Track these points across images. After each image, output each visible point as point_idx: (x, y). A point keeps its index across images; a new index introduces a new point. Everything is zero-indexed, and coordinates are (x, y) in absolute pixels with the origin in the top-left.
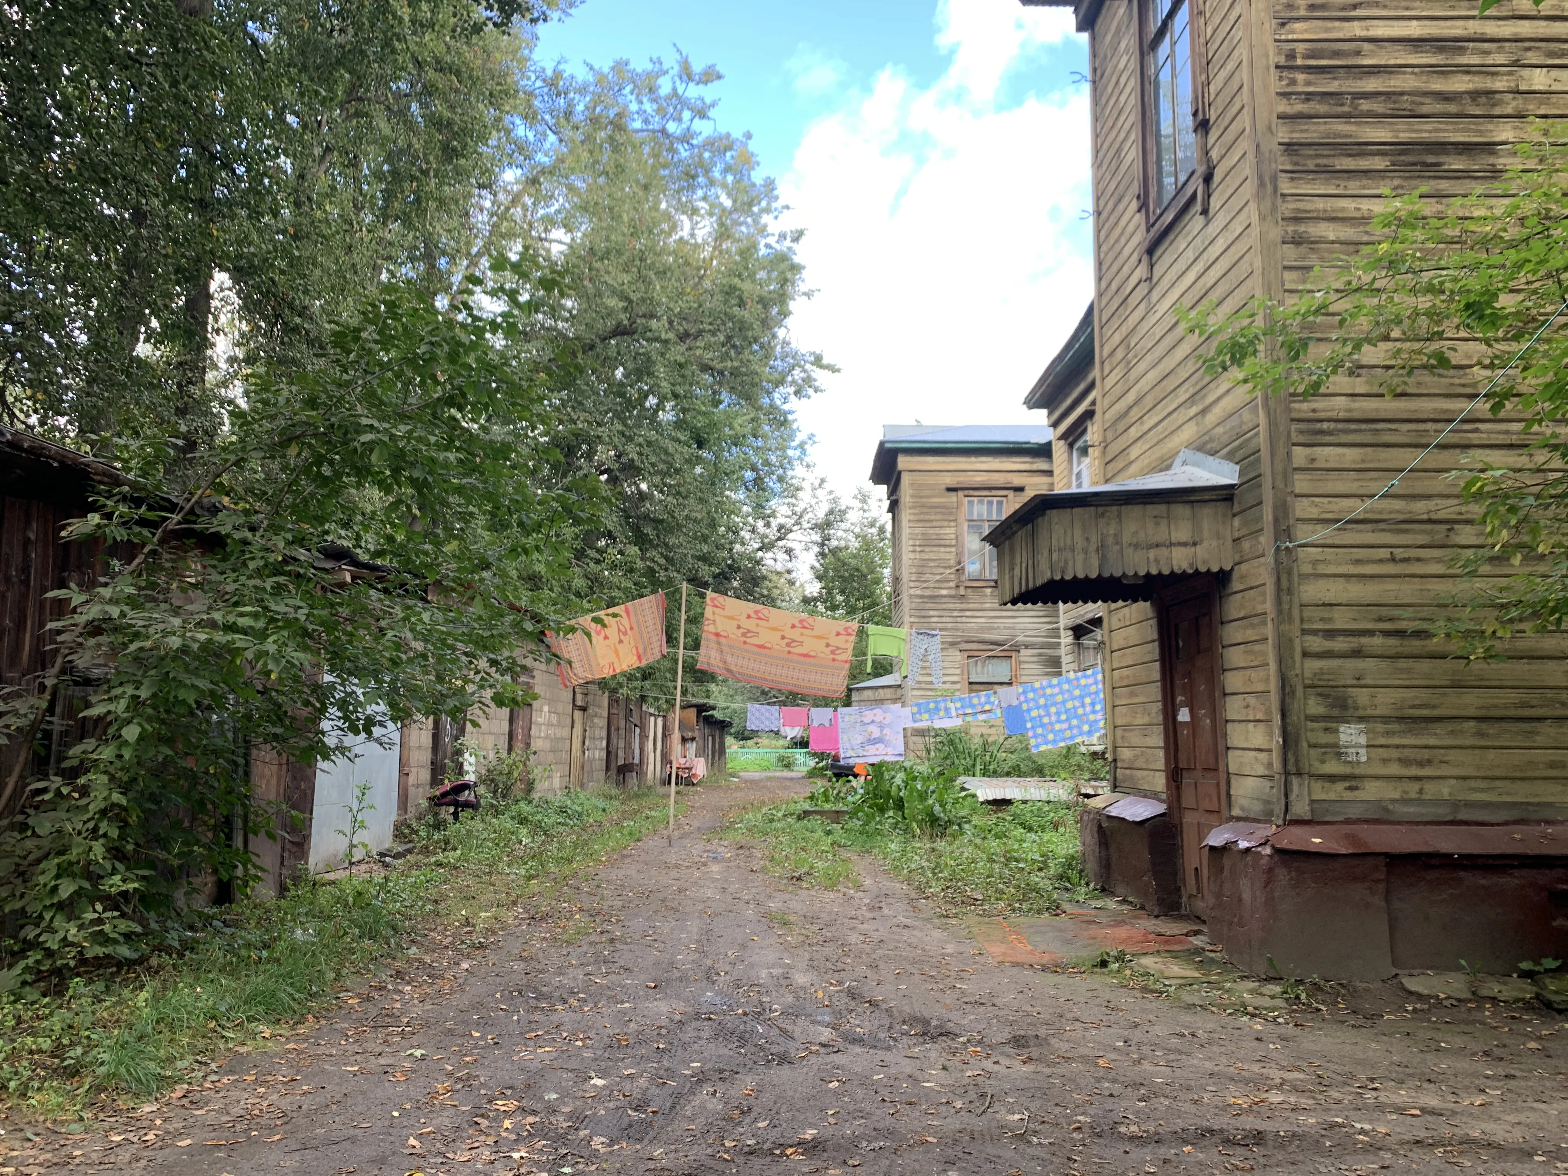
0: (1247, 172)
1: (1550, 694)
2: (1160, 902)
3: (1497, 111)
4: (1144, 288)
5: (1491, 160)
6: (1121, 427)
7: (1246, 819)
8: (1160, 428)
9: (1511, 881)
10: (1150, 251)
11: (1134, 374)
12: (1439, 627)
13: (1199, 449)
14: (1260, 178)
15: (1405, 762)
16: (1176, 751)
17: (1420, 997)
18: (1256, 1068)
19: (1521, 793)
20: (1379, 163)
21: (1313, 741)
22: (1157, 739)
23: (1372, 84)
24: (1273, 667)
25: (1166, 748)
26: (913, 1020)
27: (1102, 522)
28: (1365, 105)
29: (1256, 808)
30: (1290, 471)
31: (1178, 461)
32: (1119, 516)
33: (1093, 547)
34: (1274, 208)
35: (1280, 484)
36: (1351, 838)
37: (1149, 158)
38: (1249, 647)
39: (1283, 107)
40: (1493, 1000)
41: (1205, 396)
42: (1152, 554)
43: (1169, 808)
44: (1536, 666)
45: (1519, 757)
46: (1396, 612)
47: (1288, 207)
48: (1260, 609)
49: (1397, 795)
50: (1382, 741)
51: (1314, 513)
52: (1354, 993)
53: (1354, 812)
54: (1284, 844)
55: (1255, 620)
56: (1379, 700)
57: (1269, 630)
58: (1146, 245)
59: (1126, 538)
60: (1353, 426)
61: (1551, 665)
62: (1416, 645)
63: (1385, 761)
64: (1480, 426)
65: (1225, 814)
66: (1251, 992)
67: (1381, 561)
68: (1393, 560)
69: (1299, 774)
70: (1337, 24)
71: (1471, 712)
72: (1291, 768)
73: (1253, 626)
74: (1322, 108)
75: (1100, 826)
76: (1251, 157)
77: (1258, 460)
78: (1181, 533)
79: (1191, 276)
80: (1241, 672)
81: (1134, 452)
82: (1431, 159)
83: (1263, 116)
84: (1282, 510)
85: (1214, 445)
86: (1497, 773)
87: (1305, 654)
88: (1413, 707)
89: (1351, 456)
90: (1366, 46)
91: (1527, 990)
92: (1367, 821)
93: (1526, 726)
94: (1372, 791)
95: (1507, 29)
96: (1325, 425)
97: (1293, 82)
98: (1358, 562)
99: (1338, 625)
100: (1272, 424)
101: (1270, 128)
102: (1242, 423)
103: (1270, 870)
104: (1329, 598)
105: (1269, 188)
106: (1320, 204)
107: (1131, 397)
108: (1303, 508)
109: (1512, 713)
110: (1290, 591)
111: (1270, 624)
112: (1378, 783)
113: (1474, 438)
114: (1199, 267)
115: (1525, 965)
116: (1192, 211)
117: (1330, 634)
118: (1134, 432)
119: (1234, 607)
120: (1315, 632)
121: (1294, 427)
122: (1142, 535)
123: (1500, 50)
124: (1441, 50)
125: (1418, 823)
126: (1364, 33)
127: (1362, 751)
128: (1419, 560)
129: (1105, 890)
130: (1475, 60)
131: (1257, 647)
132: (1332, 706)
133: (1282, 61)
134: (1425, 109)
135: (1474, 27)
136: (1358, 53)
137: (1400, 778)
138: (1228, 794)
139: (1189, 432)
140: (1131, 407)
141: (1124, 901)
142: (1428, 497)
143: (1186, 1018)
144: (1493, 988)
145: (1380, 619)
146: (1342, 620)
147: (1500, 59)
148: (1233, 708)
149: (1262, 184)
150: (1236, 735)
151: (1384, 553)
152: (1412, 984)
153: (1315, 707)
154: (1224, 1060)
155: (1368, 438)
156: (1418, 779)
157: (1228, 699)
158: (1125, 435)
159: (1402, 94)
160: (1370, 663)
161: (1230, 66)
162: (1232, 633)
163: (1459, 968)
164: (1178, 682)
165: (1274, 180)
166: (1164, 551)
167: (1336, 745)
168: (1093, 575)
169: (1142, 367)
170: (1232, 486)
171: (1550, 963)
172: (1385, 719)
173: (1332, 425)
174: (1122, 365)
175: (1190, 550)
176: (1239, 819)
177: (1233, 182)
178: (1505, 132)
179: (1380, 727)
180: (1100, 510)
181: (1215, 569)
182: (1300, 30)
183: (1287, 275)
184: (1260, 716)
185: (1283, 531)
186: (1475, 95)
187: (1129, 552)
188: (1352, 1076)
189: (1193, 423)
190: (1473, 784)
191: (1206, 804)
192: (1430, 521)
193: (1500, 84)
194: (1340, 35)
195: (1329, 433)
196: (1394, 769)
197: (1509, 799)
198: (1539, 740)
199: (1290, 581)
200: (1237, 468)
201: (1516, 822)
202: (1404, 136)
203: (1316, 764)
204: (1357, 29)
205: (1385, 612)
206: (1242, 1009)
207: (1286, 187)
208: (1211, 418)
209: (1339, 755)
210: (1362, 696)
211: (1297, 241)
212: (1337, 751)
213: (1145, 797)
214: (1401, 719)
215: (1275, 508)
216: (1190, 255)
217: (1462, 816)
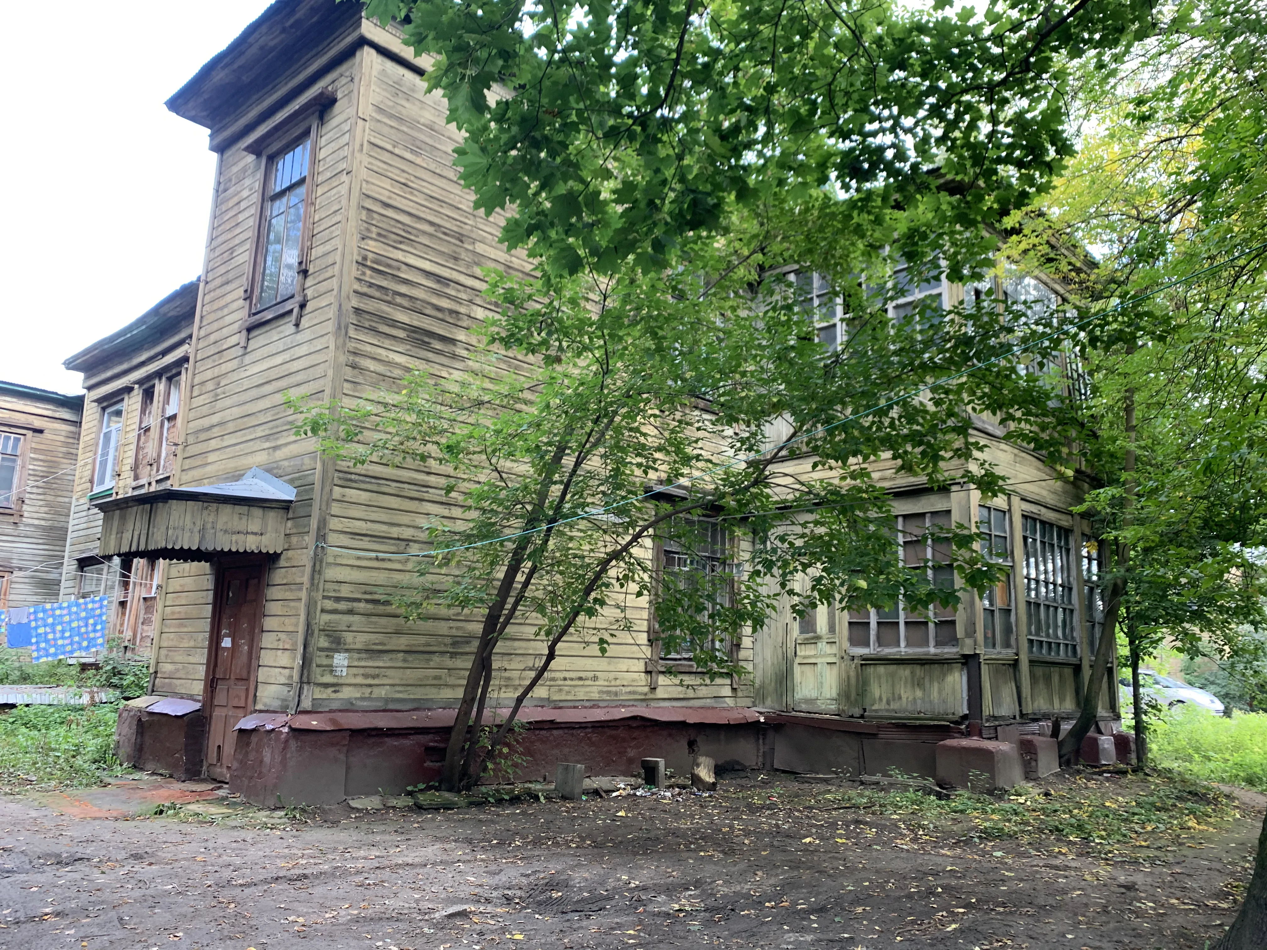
0: (331, 315)
1: (440, 639)
2: (187, 771)
3: (459, 323)
4: (238, 351)
5: (454, 348)
6: (203, 436)
7: (267, 711)
8: (237, 447)
9: (407, 742)
10: (249, 330)
11: (220, 405)
12: (396, 600)
13: (269, 471)
14: (339, 324)
15: (366, 676)
16: (216, 665)
17: (358, 810)
18: (286, 851)
19: (418, 693)
20: (402, 334)
21: (319, 663)
22: (201, 657)
23: (403, 289)
24: (303, 618)
25: (208, 664)
26: (47, 856)
27: (205, 513)
28: (399, 300)
29: (275, 704)
30: (331, 500)
31: (249, 474)
32: (217, 510)
33: (197, 529)
34: (344, 344)
35: (324, 508)
36: (333, 721)
37: (258, 268)
38: (286, 603)
39: (357, 286)
40: (394, 808)
41: (277, 439)
42: (235, 537)
43: (203, 706)
44: (437, 623)
45: (420, 673)
46: (375, 589)
47: (351, 345)
48: (298, 580)
49: (358, 695)
50: (356, 664)
51: (340, 527)
52: (324, 812)
53: (335, 706)
54: (296, 725)
55: (293, 587)
56: (357, 640)
57: (303, 595)
58: (247, 324)
59: (219, 526)
60: (368, 480)
61: (443, 623)
62: (381, 609)
63: (355, 675)
64: (431, 490)
65: (250, 707)
66: (267, 817)
67: (371, 559)
68: (377, 559)
69: (308, 683)
70: (391, 249)
71: (403, 648)
72: (305, 679)
73: (291, 590)
74: (377, 294)
75: (140, 720)
76: (334, 307)
77: (313, 489)
78: (254, 527)
79: (279, 360)
80: (277, 618)
81: (212, 458)
82: (426, 339)
83: (345, 289)
84: (322, 523)
85: (280, 472)
86: (411, 682)
87: (323, 611)
88: (375, 644)
89: (364, 496)
90: (404, 267)
91: (410, 802)
92: (340, 711)
93: (426, 656)
94: (347, 693)
95: (470, 282)
96: (353, 477)
97: (364, 274)
98: (359, 558)
99: (343, 595)
100: (324, 471)
101: (348, 297)
102: (302, 464)
103: (286, 741)
104: (341, 578)
105: (343, 331)
106: (369, 348)
107: (215, 419)
108: (334, 523)
109: (422, 649)
110: (320, 573)
111: (304, 590)
112: (350, 688)
113: (426, 496)
114: (286, 356)
115: (409, 788)
116: (287, 319)
117: (338, 599)
118: (213, 444)
119: (278, 576)
120: (329, 598)
121: (336, 474)
122: (230, 525)
123: (465, 292)
124: (439, 282)
125: (367, 711)
126: (403, 259)
127: (345, 670)
128: (390, 560)
129: (137, 767)
130: (453, 293)
131: (292, 604)
132: (332, 642)
133: (360, 260)
134: (427, 312)
135: (455, 276)
136: (399, 269)
137: (361, 685)
138: (255, 696)
139: (261, 458)
140: (213, 426)
141: (153, 774)
142: (399, 525)
143: (235, 833)
144: (393, 802)
145: (365, 593)
146: (345, 591)
147: (464, 296)
148: (267, 640)
149: (339, 328)
150: (266, 658)
151: (373, 555)
152: (354, 804)
153: (323, 642)
154: (267, 850)
155: (374, 488)
156: (370, 686)
157: (264, 634)
158: (206, 443)
159: (417, 299)
160: (356, 618)
161: (328, 247)
162: (273, 593)
163: (377, 793)
164: (225, 621)
165: (347, 328)
166: (241, 537)
167: (331, 666)
168: (194, 548)
169: (228, 402)
170: (291, 502)
171: (422, 786)
172: (359, 651)
173: (357, 477)
174: (212, 394)
175: (258, 538)
176: (261, 711)
177: (318, 317)
178: (461, 336)
179: (356, 656)
180: (206, 504)
181: (271, 552)
182: (372, 245)
183: (346, 385)
184: (287, 646)
185: (321, 536)
186: (452, 312)
187: (220, 535)
188: (336, 849)
189: (266, 452)
190: (398, 688)
191: (236, 703)
192: (398, 539)
193: (462, 310)
194: (391, 256)
195: (355, 481)
196: (360, 680)
197: (412, 697)
198: (432, 664)
199: (321, 567)
200: (295, 490)
201: (414, 710)
202: (416, 323)
203: (319, 676)
204: (399, 255)
205: (369, 588)
206: (265, 826)
207: (352, 333)
208: (280, 454)
209: (332, 671)
210: (349, 637)
211: (354, 366)
212: (330, 669)
213: (182, 698)
214: (367, 651)
215: (319, 522)
216: (280, 346)
217: (391, 706)
